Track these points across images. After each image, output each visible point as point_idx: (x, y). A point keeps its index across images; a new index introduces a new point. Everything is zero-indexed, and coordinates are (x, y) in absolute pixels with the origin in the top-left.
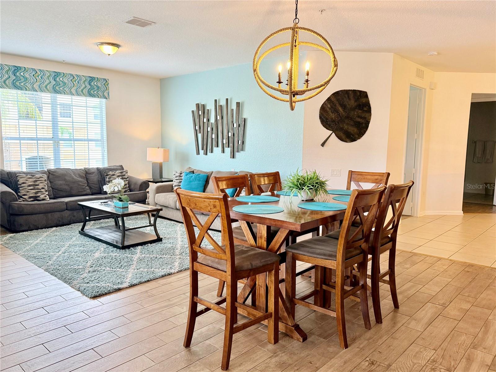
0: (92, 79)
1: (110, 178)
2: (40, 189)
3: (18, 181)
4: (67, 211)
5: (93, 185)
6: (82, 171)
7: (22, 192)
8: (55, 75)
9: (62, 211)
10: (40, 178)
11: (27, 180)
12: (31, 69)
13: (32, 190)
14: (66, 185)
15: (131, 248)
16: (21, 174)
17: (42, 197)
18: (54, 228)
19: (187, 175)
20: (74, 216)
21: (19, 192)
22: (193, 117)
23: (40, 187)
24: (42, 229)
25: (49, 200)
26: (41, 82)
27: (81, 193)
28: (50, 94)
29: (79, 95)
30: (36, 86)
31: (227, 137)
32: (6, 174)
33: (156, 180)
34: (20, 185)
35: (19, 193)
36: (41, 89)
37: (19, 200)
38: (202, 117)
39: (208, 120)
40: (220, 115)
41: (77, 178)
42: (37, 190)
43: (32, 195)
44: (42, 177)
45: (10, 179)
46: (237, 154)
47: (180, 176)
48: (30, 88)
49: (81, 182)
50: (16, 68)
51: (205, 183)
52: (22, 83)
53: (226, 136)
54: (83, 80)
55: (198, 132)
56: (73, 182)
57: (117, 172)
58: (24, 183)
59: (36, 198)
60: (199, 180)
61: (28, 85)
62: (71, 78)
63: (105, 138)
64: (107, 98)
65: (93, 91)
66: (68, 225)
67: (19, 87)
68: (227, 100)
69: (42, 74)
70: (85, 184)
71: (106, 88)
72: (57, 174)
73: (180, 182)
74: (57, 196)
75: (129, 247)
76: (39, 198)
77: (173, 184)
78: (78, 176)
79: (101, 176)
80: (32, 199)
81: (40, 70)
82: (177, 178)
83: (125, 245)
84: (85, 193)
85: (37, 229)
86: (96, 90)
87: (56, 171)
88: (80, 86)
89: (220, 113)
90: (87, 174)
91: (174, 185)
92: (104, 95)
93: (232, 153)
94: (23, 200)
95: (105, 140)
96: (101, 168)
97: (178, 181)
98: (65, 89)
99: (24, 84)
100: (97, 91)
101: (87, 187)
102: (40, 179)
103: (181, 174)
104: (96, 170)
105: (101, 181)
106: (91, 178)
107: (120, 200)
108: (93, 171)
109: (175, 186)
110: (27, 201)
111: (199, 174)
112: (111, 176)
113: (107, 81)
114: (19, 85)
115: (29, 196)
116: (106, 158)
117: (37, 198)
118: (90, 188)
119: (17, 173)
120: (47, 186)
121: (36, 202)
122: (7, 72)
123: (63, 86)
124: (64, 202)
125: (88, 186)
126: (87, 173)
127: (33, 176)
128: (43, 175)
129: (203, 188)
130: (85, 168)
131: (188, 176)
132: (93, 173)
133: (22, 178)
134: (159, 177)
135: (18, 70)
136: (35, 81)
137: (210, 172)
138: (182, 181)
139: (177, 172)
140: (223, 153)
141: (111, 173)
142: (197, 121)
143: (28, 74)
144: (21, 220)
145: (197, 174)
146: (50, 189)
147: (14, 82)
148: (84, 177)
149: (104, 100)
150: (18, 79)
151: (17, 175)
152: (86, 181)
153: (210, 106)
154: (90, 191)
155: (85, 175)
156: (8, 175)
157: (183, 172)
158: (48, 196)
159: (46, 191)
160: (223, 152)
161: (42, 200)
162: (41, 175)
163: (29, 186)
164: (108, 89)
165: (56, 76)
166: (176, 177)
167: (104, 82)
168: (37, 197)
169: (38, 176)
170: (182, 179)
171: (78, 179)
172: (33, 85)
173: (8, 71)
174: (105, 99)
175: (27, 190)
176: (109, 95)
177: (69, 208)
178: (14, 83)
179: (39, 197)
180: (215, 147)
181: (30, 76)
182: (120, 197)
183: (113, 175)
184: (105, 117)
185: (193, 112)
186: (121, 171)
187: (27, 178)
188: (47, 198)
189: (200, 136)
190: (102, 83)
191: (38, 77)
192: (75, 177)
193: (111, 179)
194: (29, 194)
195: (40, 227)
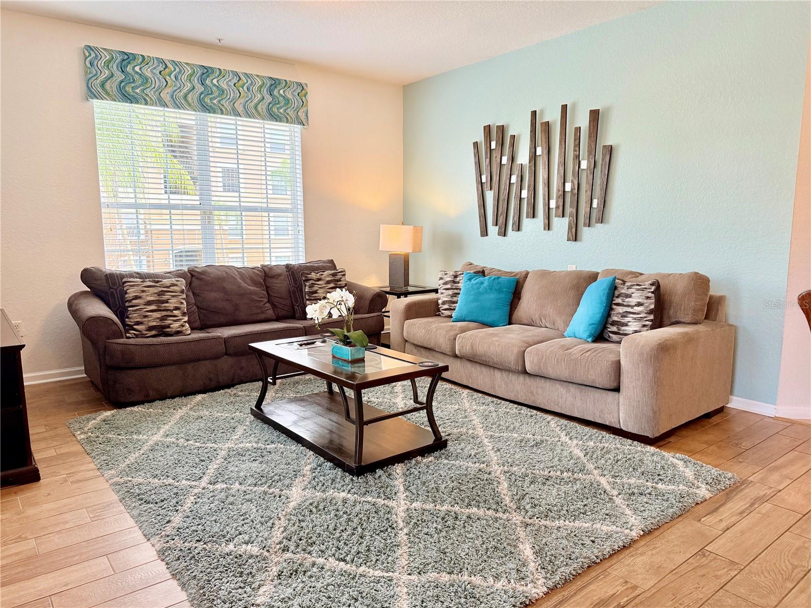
0: (275, 83)
1: (312, 286)
2: (171, 311)
3: (126, 293)
4: (226, 356)
5: (280, 300)
6: (256, 271)
7: (134, 317)
8: (203, 74)
9: (217, 357)
10: (171, 286)
11: (143, 291)
12: (155, 59)
13: (154, 313)
14: (227, 300)
15: (379, 472)
16: (133, 277)
17: (175, 326)
18: (199, 397)
19: (470, 279)
20: (242, 368)
21: (128, 317)
22: (475, 156)
23: (171, 305)
24: (173, 397)
25: (189, 334)
26: (175, 86)
27: (255, 318)
28: (194, 113)
29: (249, 116)
30: (166, 95)
31: (561, 193)
32: (104, 278)
33: (399, 290)
34: (130, 301)
35: (126, 320)
36: (175, 102)
37: (128, 335)
38: (496, 155)
39: (513, 159)
40: (545, 145)
41: (249, 287)
42: (164, 313)
43: (154, 324)
44: (176, 285)
45: (110, 288)
46: (585, 232)
47: (454, 282)
48: (152, 97)
49: (255, 293)
50: (126, 57)
51: (512, 298)
52: (137, 87)
53: (559, 190)
54: (257, 85)
55: (487, 187)
56: (240, 295)
57: (326, 272)
58: (136, 298)
59: (162, 330)
60: (500, 291)
61: (150, 93)
62: (235, 80)
63: (301, 207)
64: (305, 123)
65: (278, 108)
66: (229, 386)
67: (133, 96)
68: (564, 108)
69: (177, 71)
70: (262, 298)
71: (303, 102)
72: (208, 278)
73: (456, 295)
74: (208, 323)
75: (372, 468)
76: (168, 330)
77: (438, 299)
78: (249, 281)
79: (295, 281)
80: (154, 333)
81: (174, 61)
82: (449, 286)
83: (363, 464)
84: (262, 316)
85: (163, 398)
86: (283, 106)
87: (204, 272)
88: (252, 96)
89: (544, 140)
90: (267, 278)
91: (440, 302)
92: (298, 117)
93: (574, 230)
94: (135, 334)
95: (299, 211)
96: (294, 266)
97: (450, 292)
98: (223, 102)
99: (143, 91)
100: (284, 108)
101: (268, 305)
102: (172, 288)
103: (456, 277)
104: (285, 269)
105: (294, 293)
106: (276, 285)
107: (346, 341)
108: (279, 271)
109: (444, 303)
110: (143, 336)
111: (498, 278)
112: (313, 282)
113: (305, 87)
114: (133, 94)
115: (146, 326)
116: (302, 245)
117: (165, 330)
118: (274, 306)
119: (126, 275)
120: (185, 303)
121: (163, 339)
122: (107, 64)
123: (219, 95)
124: (219, 338)
125: (268, 302)
126: (266, 276)
127: (157, 282)
128: (177, 281)
129: (508, 308)
130: (263, 266)
131: (473, 281)
132: (279, 275)
133: (133, 286)
134: (402, 284)
135: (128, 60)
136: (164, 86)
137: (521, 273)
138: (461, 292)
139: (446, 274)
140: (549, 230)
141: (313, 275)
142: (485, 163)
143: (149, 70)
144: (130, 379)
145: (494, 277)
146: (193, 309)
147: (122, 85)
148: (262, 285)
149: (298, 128)
150: (128, 79)
151: (124, 280)
152: (265, 293)
153: (520, 129)
154: (274, 312)
155: (264, 281)
156: (108, 278)
157: (460, 273)
158: (187, 325)
159: (184, 314)
160: (548, 227)
161: (175, 334)
162: (173, 280)
163: (149, 303)
164: (307, 105)
165: (205, 75)
166: (446, 283)
167: (299, 90)
168: (165, 328)
169: (166, 282)
170: (460, 289)
171: (251, 288)
172: (160, 93)
173: (109, 61)
174: (299, 126)
175: (143, 313)
176: (308, 118)
177: (231, 351)
178: (121, 87)
179: (168, 327)
180: (527, 217)
181: (154, 74)
182: (345, 335)
183: (319, 280)
184: (301, 159)
185: (476, 144)
186: (333, 272)
187: (145, 287)
188: (186, 330)
189: (490, 196)
190: (294, 91)
191: (170, 75)
192: (244, 284)
193: (315, 288)
194: (149, 321)
195: (169, 394)
